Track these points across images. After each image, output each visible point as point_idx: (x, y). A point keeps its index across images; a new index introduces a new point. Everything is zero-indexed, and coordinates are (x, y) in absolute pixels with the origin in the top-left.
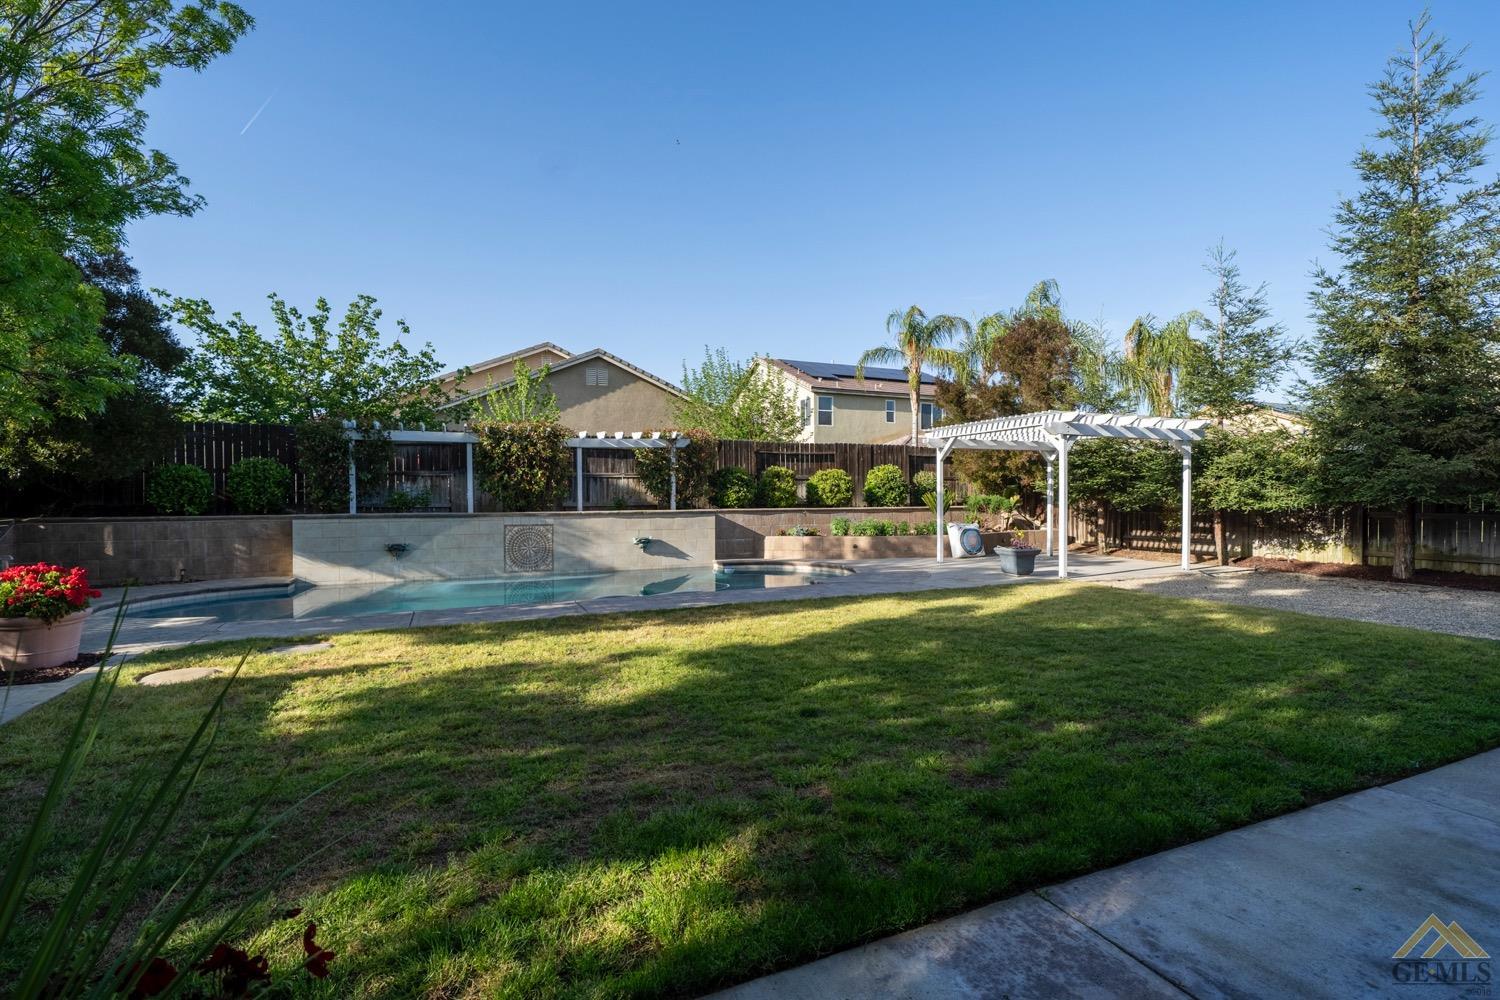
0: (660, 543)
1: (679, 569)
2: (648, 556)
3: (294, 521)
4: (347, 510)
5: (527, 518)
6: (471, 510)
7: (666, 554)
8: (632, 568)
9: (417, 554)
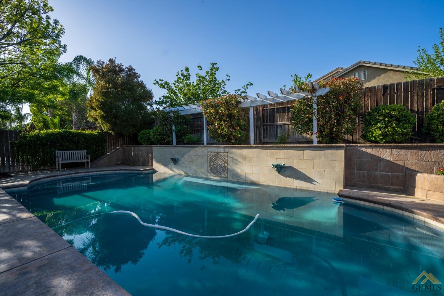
0: (291, 168)
1: (307, 191)
2: (282, 177)
3: (153, 148)
4: (172, 144)
5: (215, 148)
6: (205, 144)
7: (296, 178)
8: (271, 184)
9: (180, 162)
